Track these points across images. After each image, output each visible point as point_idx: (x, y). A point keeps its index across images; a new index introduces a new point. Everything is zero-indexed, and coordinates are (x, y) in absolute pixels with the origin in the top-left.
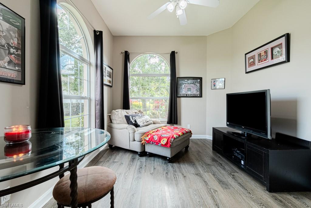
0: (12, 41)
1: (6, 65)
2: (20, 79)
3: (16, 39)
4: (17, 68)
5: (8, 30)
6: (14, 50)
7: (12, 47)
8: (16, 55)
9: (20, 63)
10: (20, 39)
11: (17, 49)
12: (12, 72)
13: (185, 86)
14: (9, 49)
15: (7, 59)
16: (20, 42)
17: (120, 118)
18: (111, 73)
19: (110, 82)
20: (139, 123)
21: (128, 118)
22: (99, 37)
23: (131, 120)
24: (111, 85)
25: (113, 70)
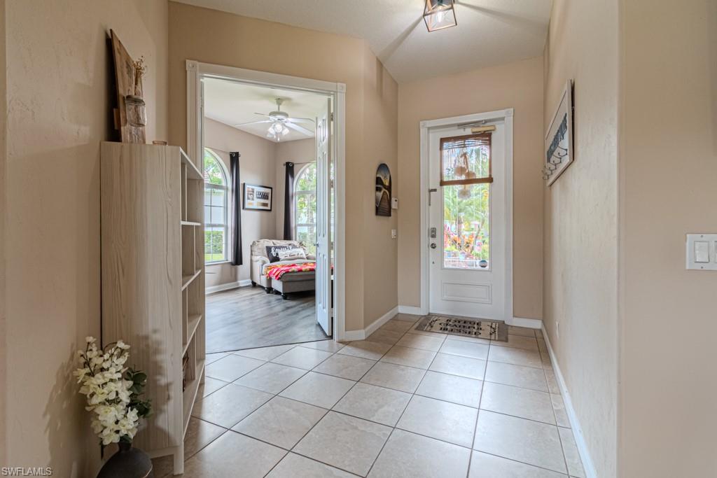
17: (260, 249)
18: (268, 194)
19: (265, 205)
20: (280, 256)
21: (269, 249)
22: (234, 159)
23: (273, 252)
24: (269, 208)
25: (271, 188)
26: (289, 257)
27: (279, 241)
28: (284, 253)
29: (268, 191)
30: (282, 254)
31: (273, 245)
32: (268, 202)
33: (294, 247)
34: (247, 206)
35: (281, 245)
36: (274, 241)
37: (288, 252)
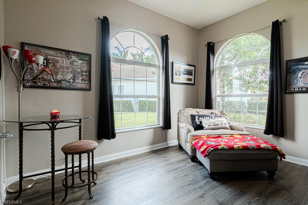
0: (83, 69)
1: (80, 81)
2: (88, 88)
3: (86, 67)
4: (86, 82)
5: (81, 64)
6: (85, 73)
7: (83, 72)
8: (85, 75)
9: (88, 79)
10: (88, 66)
11: (86, 72)
12: (84, 84)
13: (305, 74)
14: (82, 73)
15: (81, 78)
16: (88, 68)
17: (185, 117)
18: (192, 70)
19: (189, 80)
20: (204, 125)
21: (193, 117)
22: (165, 41)
23: (197, 120)
24: (192, 82)
25: (194, 66)
26: (212, 127)
27: (201, 110)
28: (208, 122)
29: (192, 68)
30: (206, 122)
31: (197, 114)
32: (192, 77)
33: (216, 116)
34: (175, 81)
35: (204, 114)
36: (198, 110)
37: (212, 121)
